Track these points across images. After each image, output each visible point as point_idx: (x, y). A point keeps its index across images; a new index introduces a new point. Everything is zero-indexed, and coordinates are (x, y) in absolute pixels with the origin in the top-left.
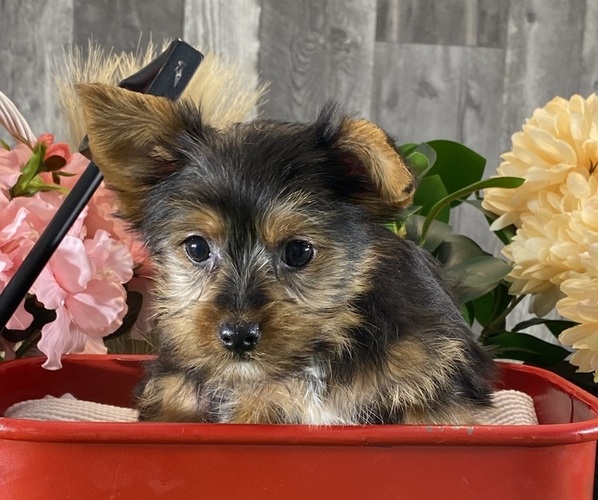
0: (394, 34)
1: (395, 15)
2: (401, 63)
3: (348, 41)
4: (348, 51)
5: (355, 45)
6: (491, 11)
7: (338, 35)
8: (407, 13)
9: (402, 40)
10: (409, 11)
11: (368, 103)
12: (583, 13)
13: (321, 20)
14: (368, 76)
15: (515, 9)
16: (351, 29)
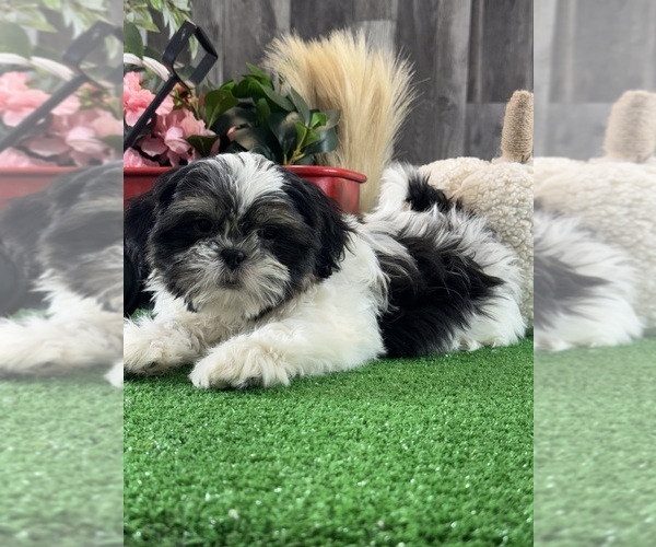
0: (478, 98)
1: (479, 86)
2: (483, 116)
3: (449, 104)
4: (449, 109)
5: (454, 107)
7: (443, 100)
8: (487, 84)
9: (484, 101)
11: (462, 141)
13: (432, 93)
14: (462, 125)
16: (451, 97)
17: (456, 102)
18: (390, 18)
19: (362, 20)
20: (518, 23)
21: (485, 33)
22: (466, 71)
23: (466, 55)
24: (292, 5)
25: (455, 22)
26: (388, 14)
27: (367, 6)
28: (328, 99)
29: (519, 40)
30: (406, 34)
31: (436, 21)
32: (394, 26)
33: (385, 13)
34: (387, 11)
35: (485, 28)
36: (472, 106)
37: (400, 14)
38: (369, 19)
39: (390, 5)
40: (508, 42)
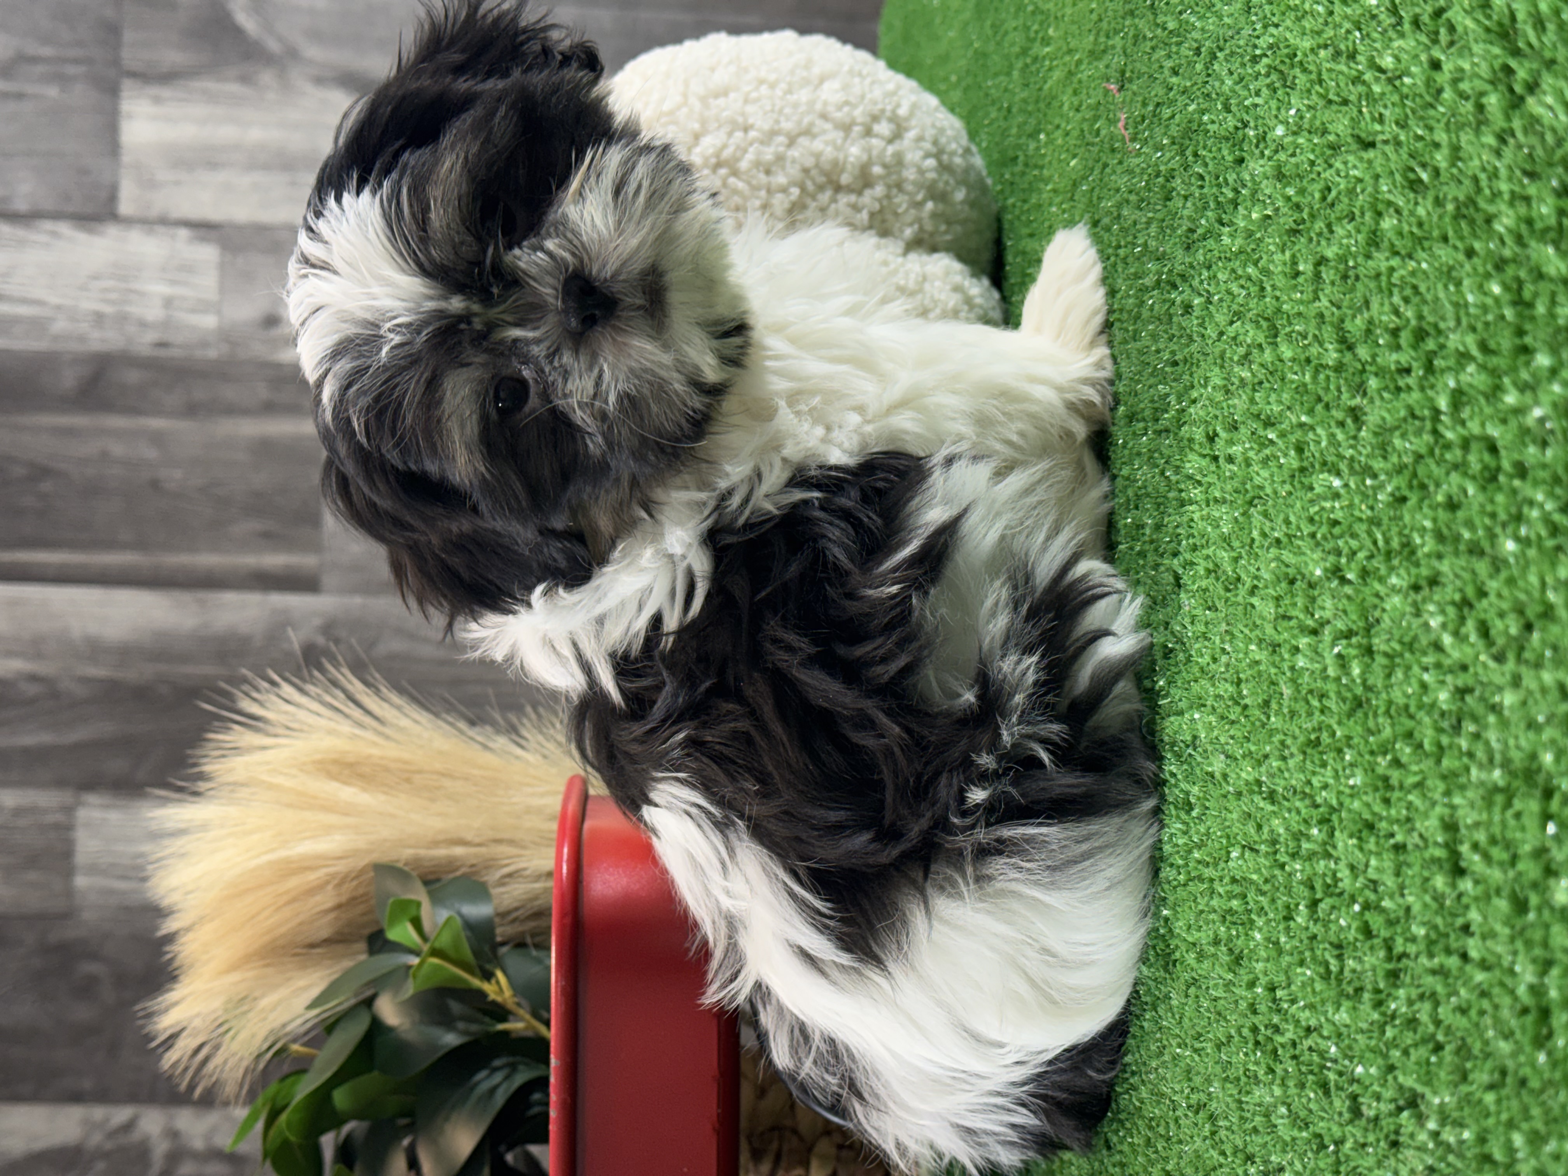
5: (328, 628)
6: (263, 392)
9: (316, 547)
10: (267, 535)
12: (261, 229)
15: (258, 350)
17: (317, 622)
18: (69, 810)
19: (69, 892)
20: (104, 455)
21: (124, 546)
22: (230, 597)
23: (186, 597)
24: (16, 1098)
25: (93, 629)
26: (59, 817)
27: (32, 876)
28: (339, 907)
29: (150, 453)
30: (117, 765)
31: (85, 680)
32: (92, 798)
33: (57, 827)
34: (51, 818)
35: (112, 545)
36: (328, 580)
37: (60, 783)
38: (69, 872)
39: (33, 810)
40: (155, 485)
